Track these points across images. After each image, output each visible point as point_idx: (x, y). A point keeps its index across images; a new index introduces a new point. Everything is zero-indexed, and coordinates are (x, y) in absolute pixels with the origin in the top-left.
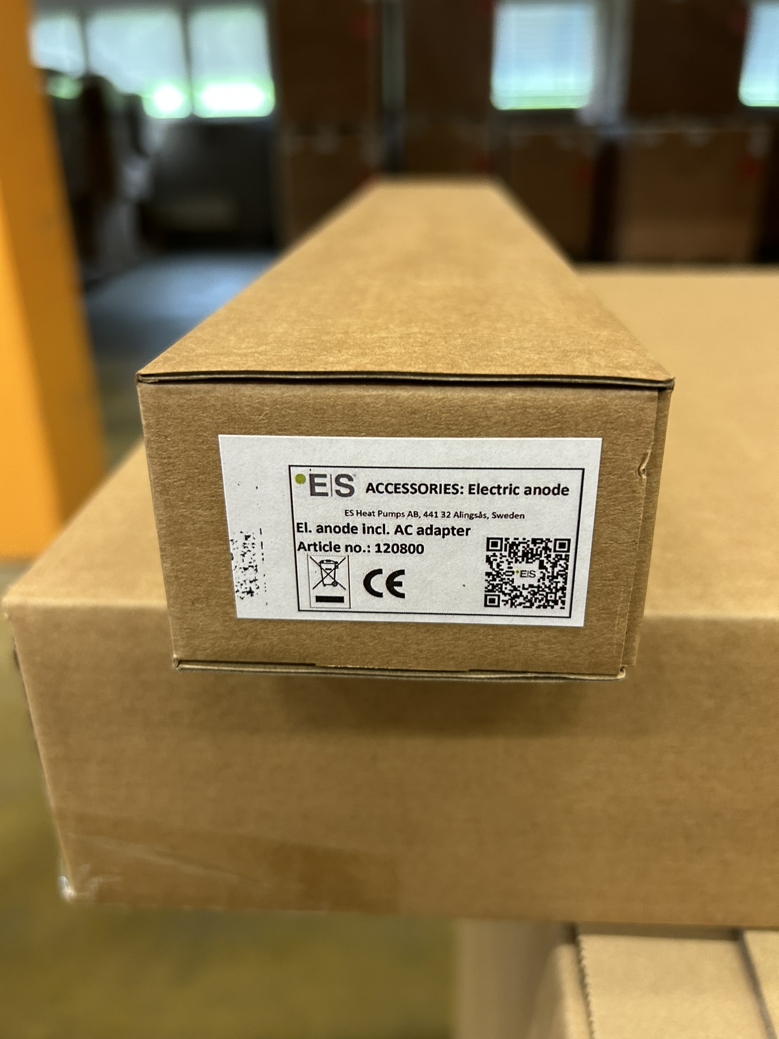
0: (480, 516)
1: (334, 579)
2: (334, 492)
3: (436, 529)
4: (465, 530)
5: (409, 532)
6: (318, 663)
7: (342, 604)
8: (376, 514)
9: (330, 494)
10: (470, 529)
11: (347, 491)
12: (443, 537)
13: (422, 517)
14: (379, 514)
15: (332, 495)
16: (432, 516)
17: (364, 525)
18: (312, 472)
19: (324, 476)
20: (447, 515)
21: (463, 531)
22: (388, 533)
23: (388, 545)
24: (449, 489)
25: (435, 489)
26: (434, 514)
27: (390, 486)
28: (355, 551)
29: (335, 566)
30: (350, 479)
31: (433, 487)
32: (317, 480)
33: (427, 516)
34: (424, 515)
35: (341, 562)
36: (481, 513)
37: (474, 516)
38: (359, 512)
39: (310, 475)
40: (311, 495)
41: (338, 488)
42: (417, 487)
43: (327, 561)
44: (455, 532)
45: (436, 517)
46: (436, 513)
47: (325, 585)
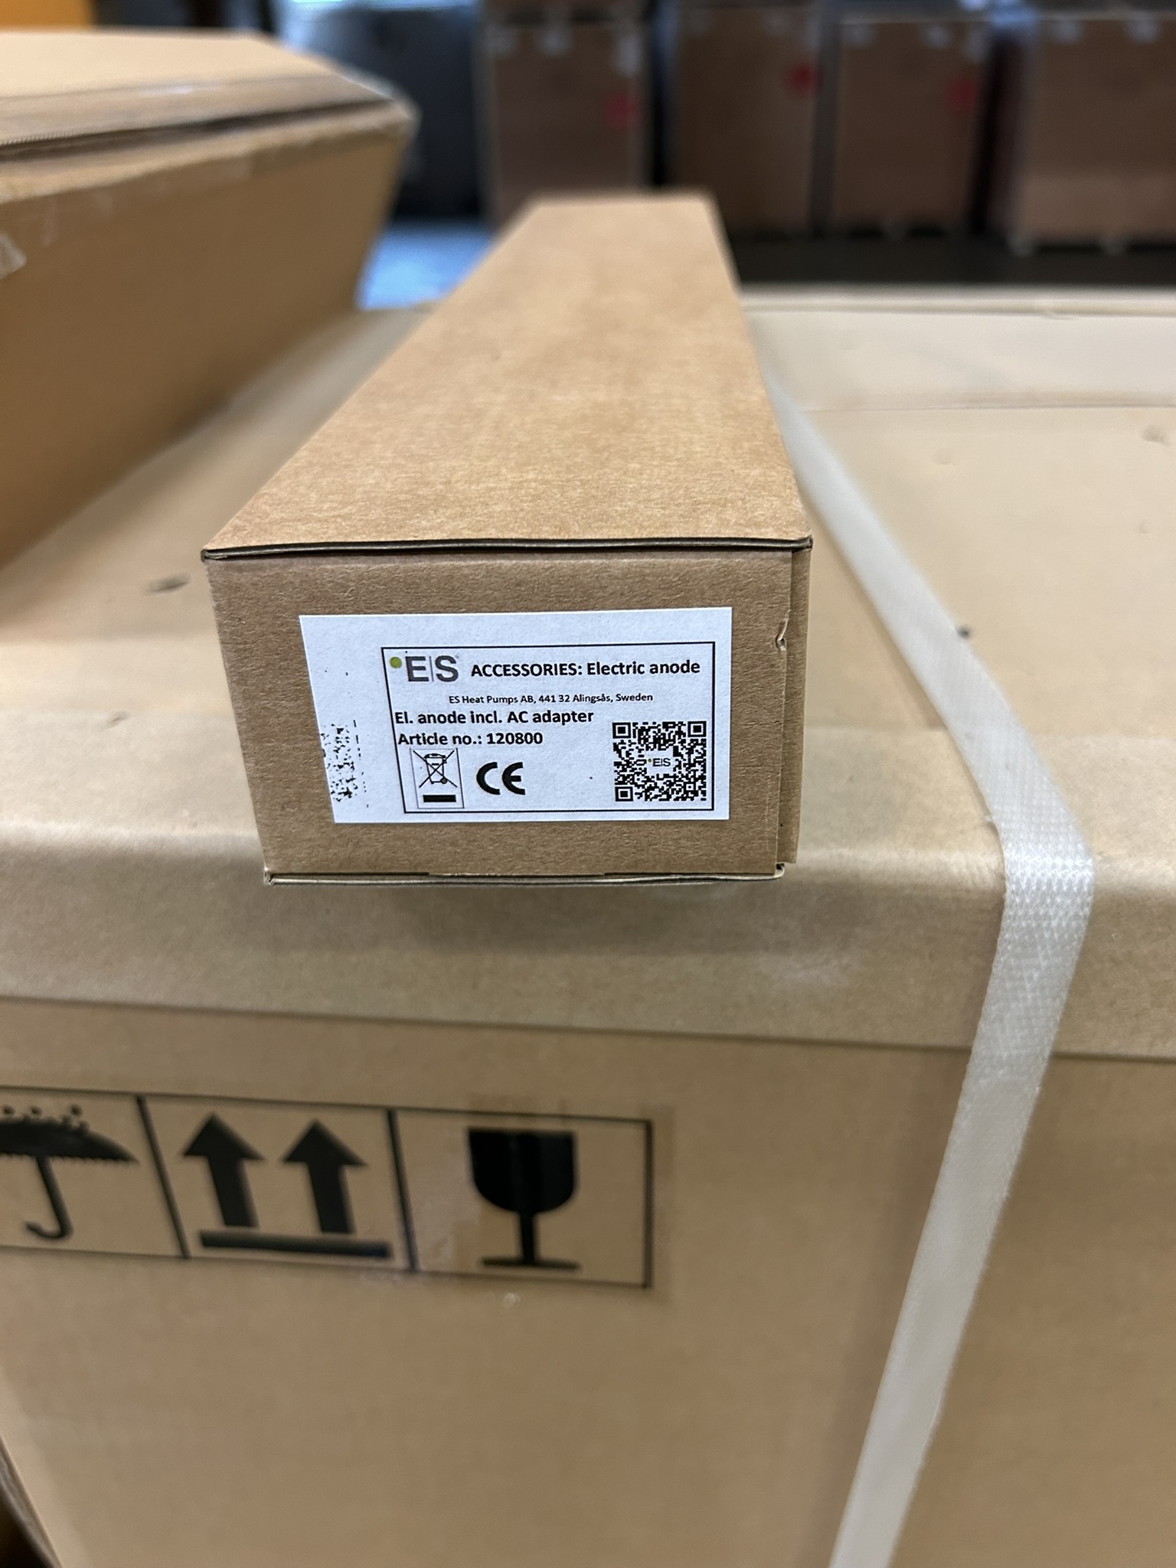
0: (603, 699)
1: (442, 775)
2: (435, 677)
3: (554, 715)
4: (587, 715)
5: (524, 719)
6: (431, 872)
7: (454, 803)
8: (485, 700)
9: (430, 679)
10: (592, 714)
11: (449, 675)
12: (563, 724)
13: (538, 702)
14: (488, 700)
15: (433, 680)
16: (549, 700)
17: (472, 712)
18: (409, 655)
19: (423, 659)
20: (565, 698)
21: (585, 716)
22: (500, 721)
23: (501, 735)
24: (566, 669)
25: (549, 670)
26: (551, 699)
27: (498, 668)
28: (465, 743)
29: (443, 761)
30: (453, 661)
31: (548, 668)
32: (415, 664)
33: (543, 701)
34: (540, 700)
35: (449, 756)
36: (603, 695)
37: (596, 699)
38: (465, 698)
39: (407, 658)
40: (410, 680)
41: (440, 672)
42: (529, 668)
43: (433, 755)
44: (576, 718)
45: (554, 701)
46: (553, 697)
47: (432, 783)
